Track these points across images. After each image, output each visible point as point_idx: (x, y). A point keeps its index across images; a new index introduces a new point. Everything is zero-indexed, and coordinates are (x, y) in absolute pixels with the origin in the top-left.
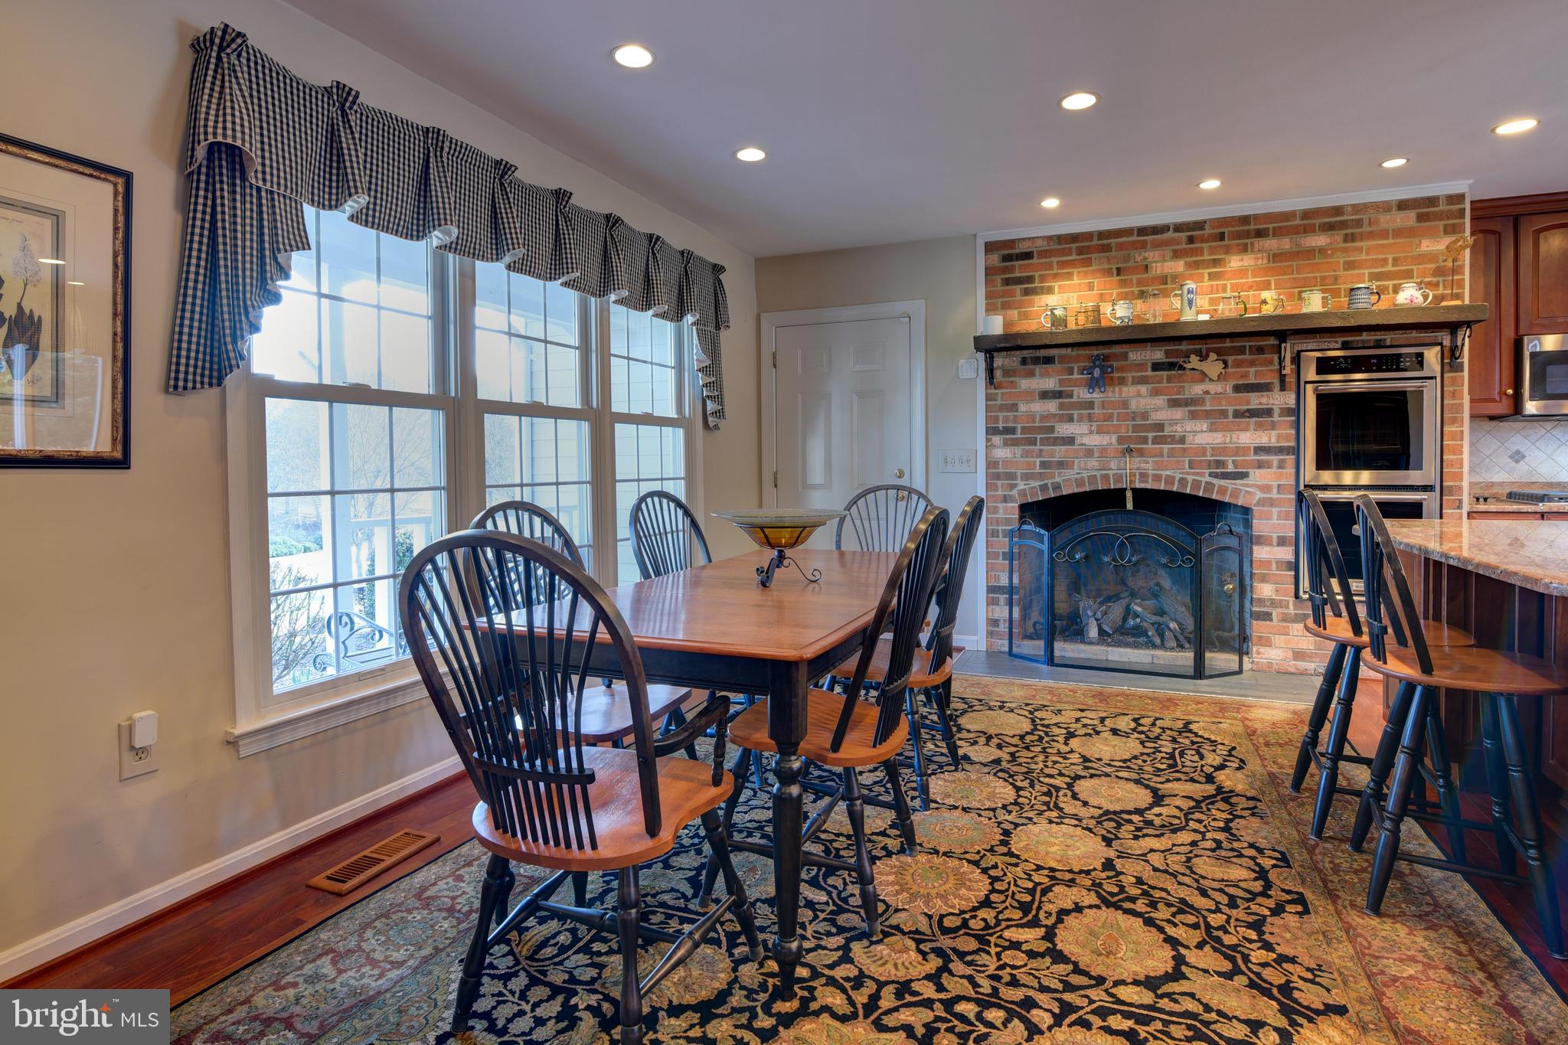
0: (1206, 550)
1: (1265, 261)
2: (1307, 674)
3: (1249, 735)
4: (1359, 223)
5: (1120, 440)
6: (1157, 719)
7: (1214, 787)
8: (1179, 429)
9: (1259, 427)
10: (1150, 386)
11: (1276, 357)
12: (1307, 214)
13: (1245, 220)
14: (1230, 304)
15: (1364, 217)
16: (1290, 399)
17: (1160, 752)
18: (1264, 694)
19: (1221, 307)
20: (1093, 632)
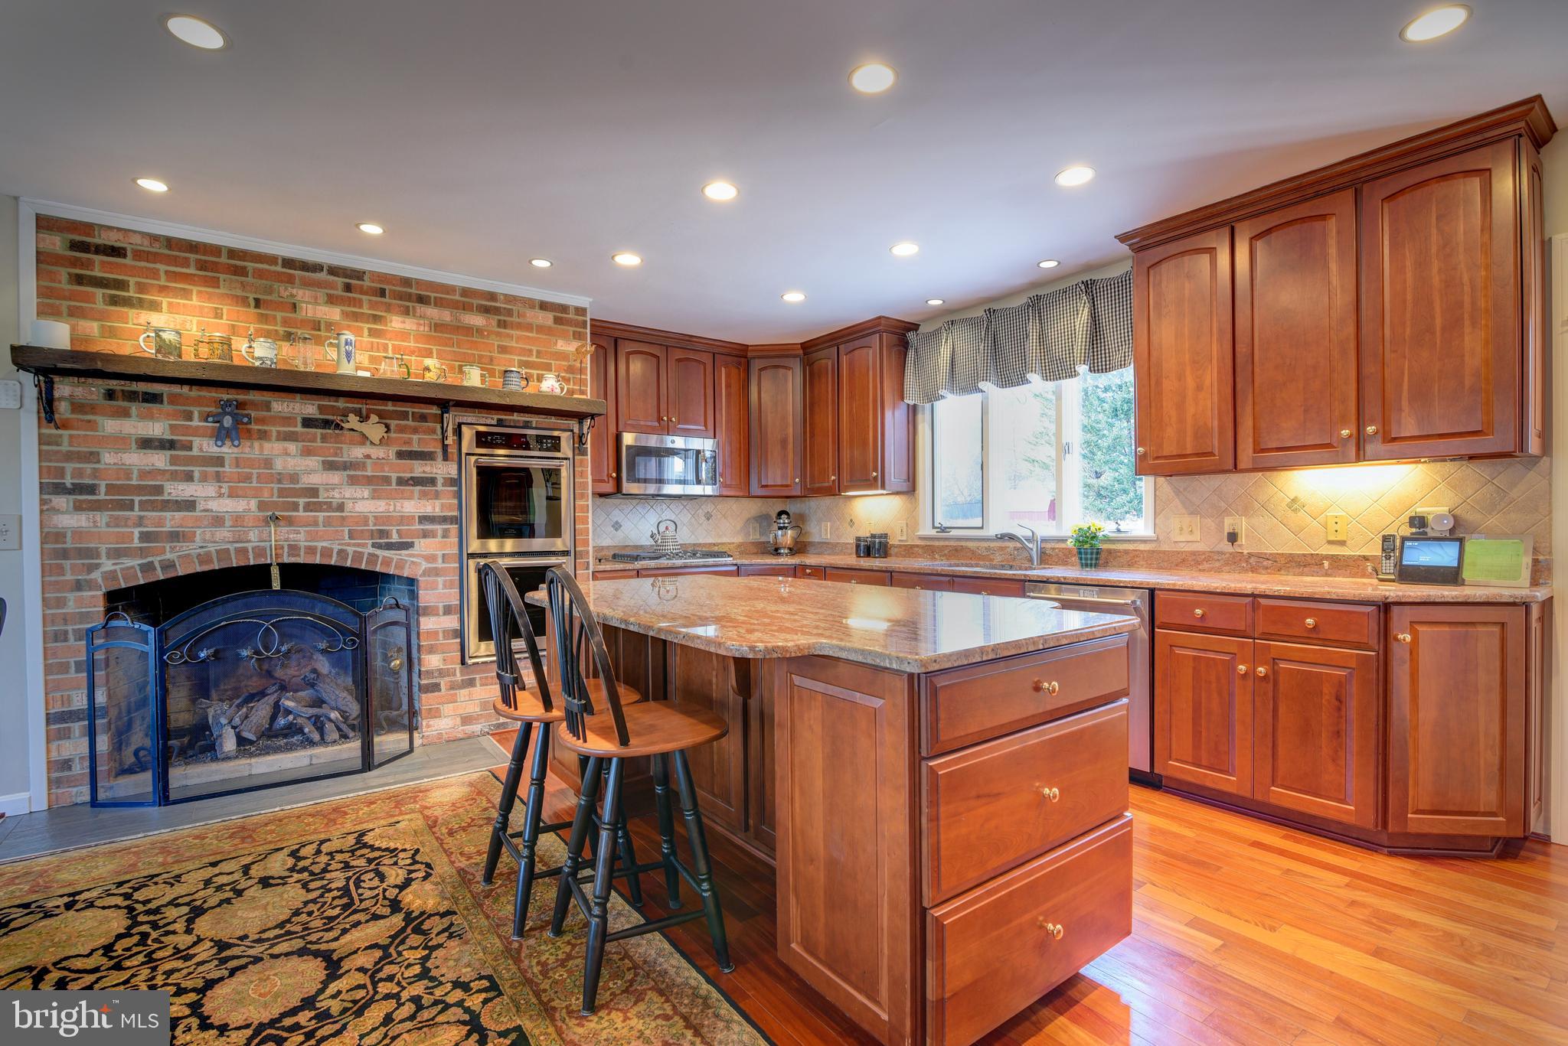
0: (371, 628)
1: (427, 329)
2: (474, 737)
3: (431, 827)
4: (510, 313)
5: (262, 506)
6: (322, 842)
7: (401, 916)
8: (337, 495)
9: (424, 495)
10: (300, 444)
11: (438, 426)
12: (466, 292)
13: (407, 282)
14: (391, 365)
15: (514, 308)
16: (451, 469)
17: (330, 890)
18: (438, 770)
19: (383, 367)
20: (229, 744)
